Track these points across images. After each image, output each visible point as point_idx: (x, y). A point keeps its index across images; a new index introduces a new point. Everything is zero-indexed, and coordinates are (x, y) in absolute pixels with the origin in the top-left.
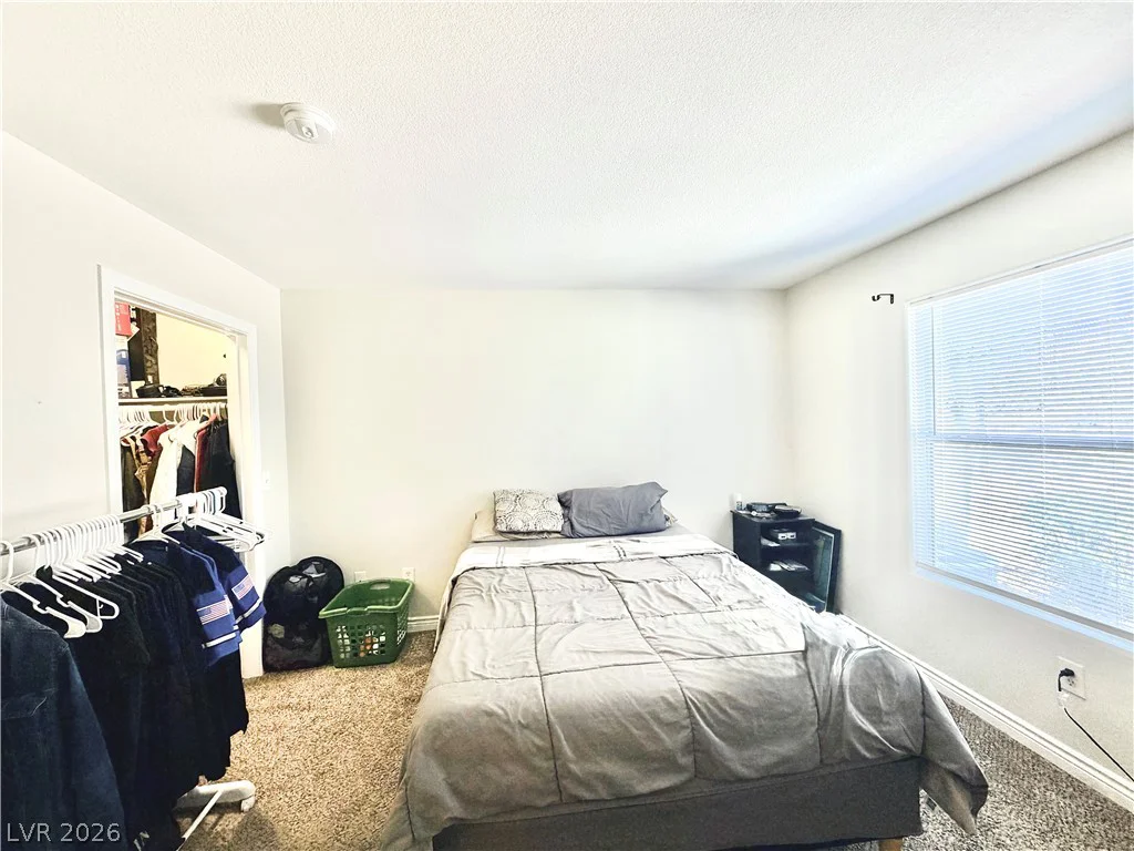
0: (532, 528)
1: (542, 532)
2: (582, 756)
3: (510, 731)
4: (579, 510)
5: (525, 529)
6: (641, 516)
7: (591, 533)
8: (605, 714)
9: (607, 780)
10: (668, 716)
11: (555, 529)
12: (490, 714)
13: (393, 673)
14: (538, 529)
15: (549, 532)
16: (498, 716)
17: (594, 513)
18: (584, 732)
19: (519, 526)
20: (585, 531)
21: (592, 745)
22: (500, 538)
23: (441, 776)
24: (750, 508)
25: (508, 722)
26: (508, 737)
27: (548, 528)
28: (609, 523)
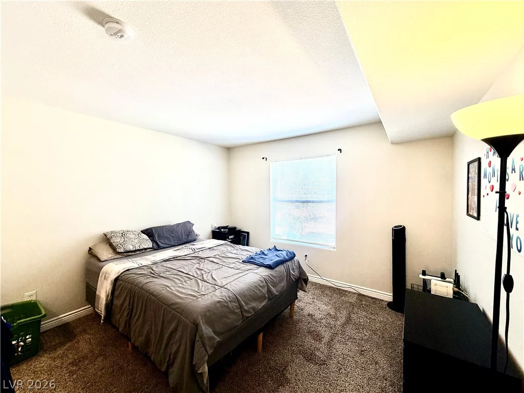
0: (138, 248)
1: (142, 250)
2: (247, 304)
3: (227, 304)
4: (158, 236)
5: (134, 249)
6: (188, 235)
7: (167, 246)
8: (249, 289)
9: (253, 308)
10: (261, 285)
11: (149, 247)
12: (219, 302)
13: (43, 359)
14: (141, 248)
15: (145, 249)
16: (221, 301)
17: (167, 237)
18: (245, 296)
19: (131, 248)
20: (164, 246)
21: (249, 300)
22: (118, 256)
23: (211, 330)
24: (219, 228)
25: (226, 302)
26: (227, 307)
27: (146, 247)
28: (174, 240)
